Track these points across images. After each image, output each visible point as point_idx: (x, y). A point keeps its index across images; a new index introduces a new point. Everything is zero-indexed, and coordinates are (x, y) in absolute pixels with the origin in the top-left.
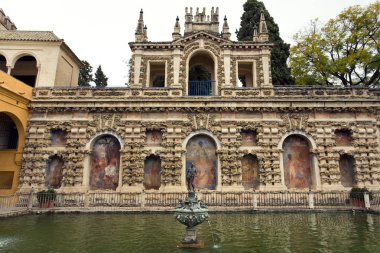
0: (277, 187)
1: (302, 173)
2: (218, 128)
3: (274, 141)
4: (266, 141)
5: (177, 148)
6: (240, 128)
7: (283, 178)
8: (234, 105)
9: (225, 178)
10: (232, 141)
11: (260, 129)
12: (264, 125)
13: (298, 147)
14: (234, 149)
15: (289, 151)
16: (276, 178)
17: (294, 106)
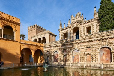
0: (97, 62)
1: (108, 58)
2: (79, 48)
3: (96, 50)
4: (94, 50)
5: (69, 53)
6: (86, 47)
7: (99, 60)
8: (83, 41)
9: (81, 60)
10: (83, 50)
11: (92, 46)
12: (93, 45)
13: (107, 51)
14: (84, 53)
15: (103, 52)
16: (97, 60)
17: (104, 38)
